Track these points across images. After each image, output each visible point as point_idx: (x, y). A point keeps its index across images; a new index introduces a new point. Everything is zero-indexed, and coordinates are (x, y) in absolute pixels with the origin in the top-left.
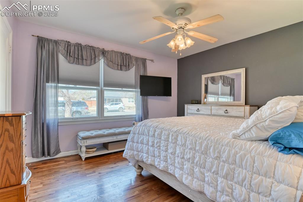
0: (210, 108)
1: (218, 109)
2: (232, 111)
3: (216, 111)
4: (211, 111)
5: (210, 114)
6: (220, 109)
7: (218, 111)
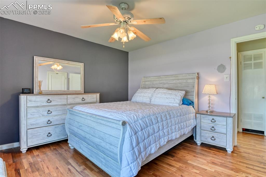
0: (66, 97)
1: (76, 98)
2: (88, 98)
3: (73, 100)
4: (67, 101)
5: (66, 104)
6: (77, 97)
7: (74, 100)
